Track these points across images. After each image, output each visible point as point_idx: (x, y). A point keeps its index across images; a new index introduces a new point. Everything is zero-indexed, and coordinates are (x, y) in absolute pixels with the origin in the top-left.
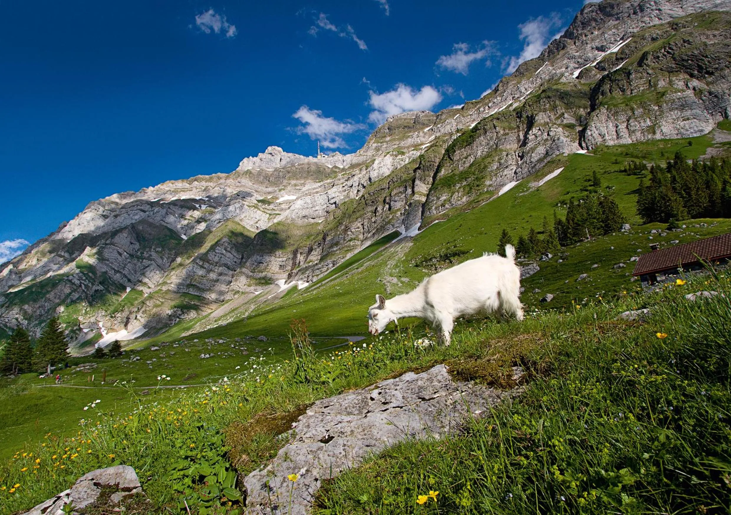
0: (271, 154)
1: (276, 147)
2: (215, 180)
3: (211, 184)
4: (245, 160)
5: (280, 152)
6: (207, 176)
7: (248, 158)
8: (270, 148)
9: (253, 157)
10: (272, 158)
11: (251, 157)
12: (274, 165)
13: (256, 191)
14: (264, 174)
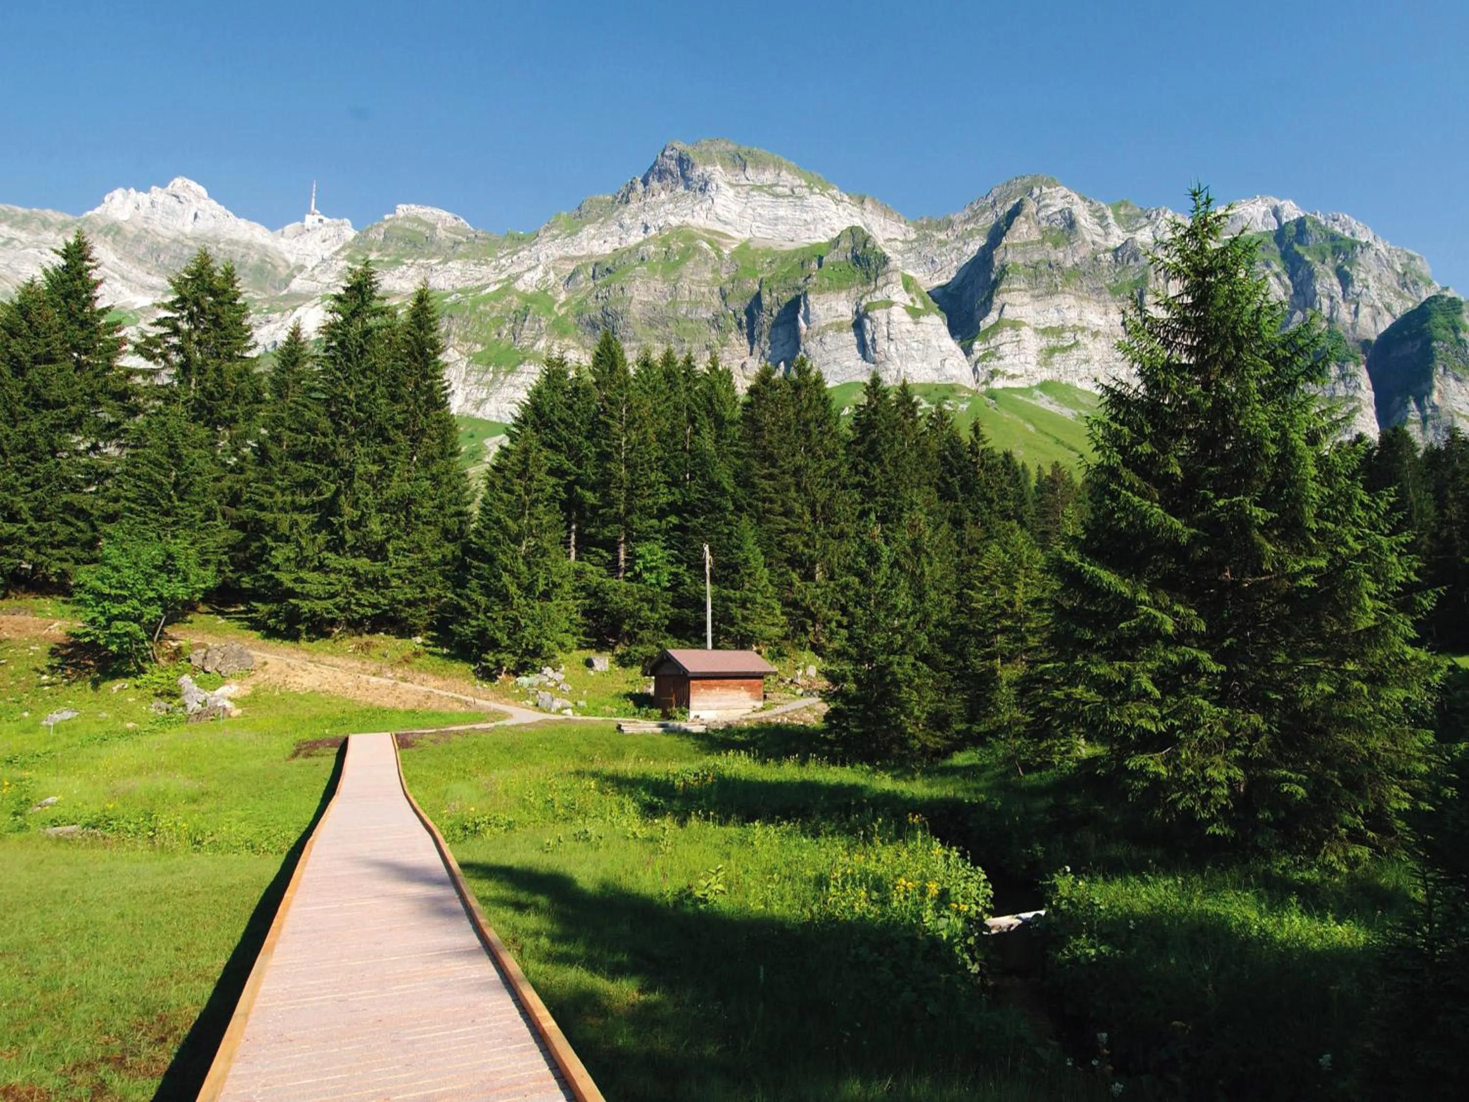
0: (177, 197)
1: (193, 185)
2: (33, 226)
3: (23, 236)
4: (118, 194)
5: (199, 197)
6: (20, 210)
7: (127, 189)
8: (179, 182)
9: (138, 190)
10: (178, 207)
11: (132, 190)
12: (178, 224)
13: (123, 277)
14: (147, 242)
